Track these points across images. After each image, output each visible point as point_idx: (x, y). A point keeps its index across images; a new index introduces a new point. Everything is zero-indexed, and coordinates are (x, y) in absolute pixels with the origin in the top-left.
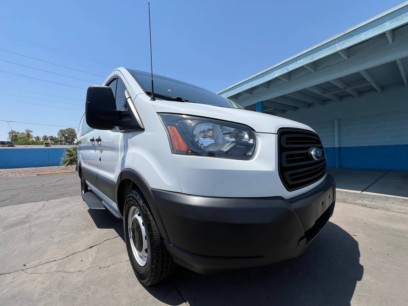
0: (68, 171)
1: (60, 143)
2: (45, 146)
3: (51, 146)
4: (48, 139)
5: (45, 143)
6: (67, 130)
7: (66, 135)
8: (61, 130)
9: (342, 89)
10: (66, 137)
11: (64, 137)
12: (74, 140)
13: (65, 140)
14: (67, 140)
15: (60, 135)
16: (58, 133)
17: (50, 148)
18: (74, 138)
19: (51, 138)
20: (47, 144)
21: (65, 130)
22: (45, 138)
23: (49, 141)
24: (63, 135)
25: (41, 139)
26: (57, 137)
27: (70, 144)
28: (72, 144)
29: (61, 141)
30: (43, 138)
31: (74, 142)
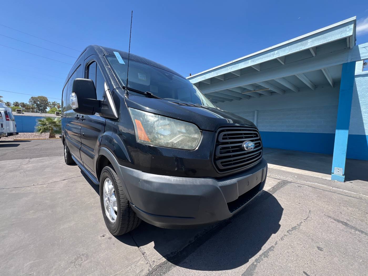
0: (41, 138)
1: (31, 110)
2: (18, 113)
3: (24, 114)
4: (19, 105)
5: (17, 110)
6: (39, 97)
7: (38, 103)
8: (33, 97)
9: (253, 91)
10: (37, 105)
11: (35, 105)
12: (47, 108)
13: (36, 108)
14: (39, 108)
15: (31, 102)
16: (30, 100)
17: (23, 115)
18: (46, 106)
19: (22, 105)
20: (19, 111)
21: (37, 98)
22: (17, 104)
23: (20, 107)
24: (35, 102)
25: (12, 105)
26: (28, 103)
27: (42, 113)
28: (44, 112)
29: (32, 108)
30: (14, 104)
31: (46, 109)
